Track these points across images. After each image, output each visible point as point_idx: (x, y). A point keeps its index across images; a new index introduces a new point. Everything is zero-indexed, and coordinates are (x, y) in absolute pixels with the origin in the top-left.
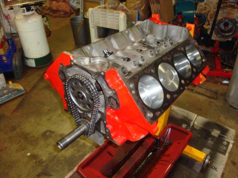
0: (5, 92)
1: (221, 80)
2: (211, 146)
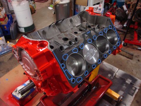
0: (5, 48)
1: (137, 47)
2: (124, 90)
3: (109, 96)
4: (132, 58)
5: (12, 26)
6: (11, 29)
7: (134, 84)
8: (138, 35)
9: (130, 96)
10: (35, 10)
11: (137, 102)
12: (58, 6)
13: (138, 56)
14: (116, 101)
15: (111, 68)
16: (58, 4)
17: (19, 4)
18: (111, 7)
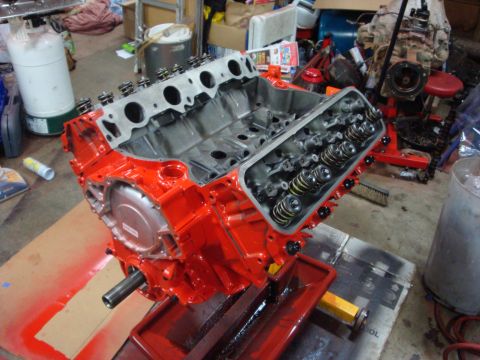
1: (396, 170)
2: (370, 293)
3: (329, 313)
4: (386, 202)
5: (8, 112)
6: (4, 125)
7: (395, 277)
8: (398, 137)
9: (386, 310)
10: (75, 61)
11: (407, 324)
12: (155, 49)
13: (403, 195)
14: (349, 327)
15: (329, 236)
16: (154, 44)
17: (34, 44)
18: (315, 53)
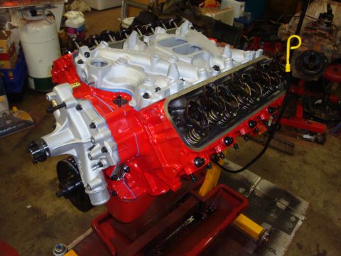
0: (8, 122)
2: (273, 221)
7: (293, 211)
9: (284, 234)
11: (299, 246)
13: (305, 152)
15: (246, 176)
